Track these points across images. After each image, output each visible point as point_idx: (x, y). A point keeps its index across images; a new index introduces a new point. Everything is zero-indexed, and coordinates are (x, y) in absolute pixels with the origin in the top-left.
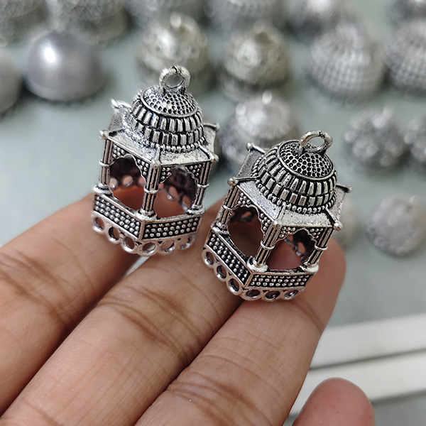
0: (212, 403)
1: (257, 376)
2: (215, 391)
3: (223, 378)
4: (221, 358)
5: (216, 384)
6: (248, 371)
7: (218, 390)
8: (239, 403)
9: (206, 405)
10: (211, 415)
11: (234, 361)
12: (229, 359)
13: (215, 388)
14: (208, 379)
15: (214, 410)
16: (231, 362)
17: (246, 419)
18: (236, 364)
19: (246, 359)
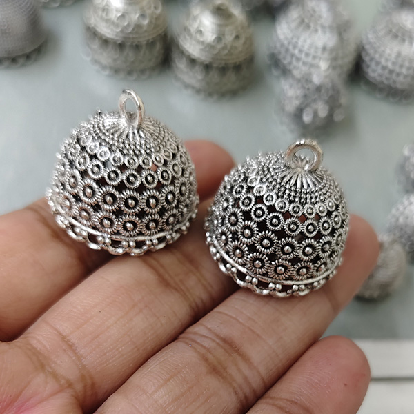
0: (208, 350)
1: (258, 335)
2: (214, 341)
3: (224, 331)
4: (226, 315)
5: (217, 336)
6: (250, 329)
7: (218, 341)
8: (235, 355)
9: (203, 351)
10: (206, 360)
11: (238, 318)
12: (234, 316)
13: (215, 339)
14: (210, 330)
15: (210, 356)
16: (235, 319)
17: (239, 370)
18: (239, 322)
19: (250, 319)
